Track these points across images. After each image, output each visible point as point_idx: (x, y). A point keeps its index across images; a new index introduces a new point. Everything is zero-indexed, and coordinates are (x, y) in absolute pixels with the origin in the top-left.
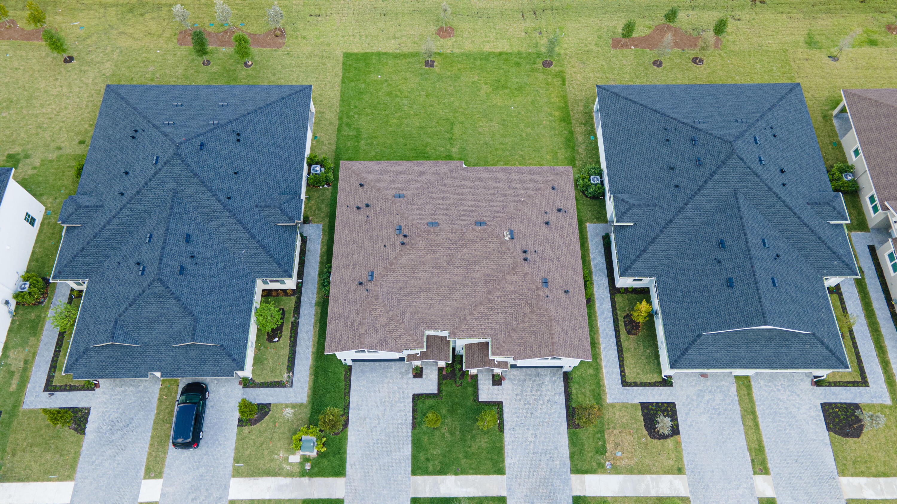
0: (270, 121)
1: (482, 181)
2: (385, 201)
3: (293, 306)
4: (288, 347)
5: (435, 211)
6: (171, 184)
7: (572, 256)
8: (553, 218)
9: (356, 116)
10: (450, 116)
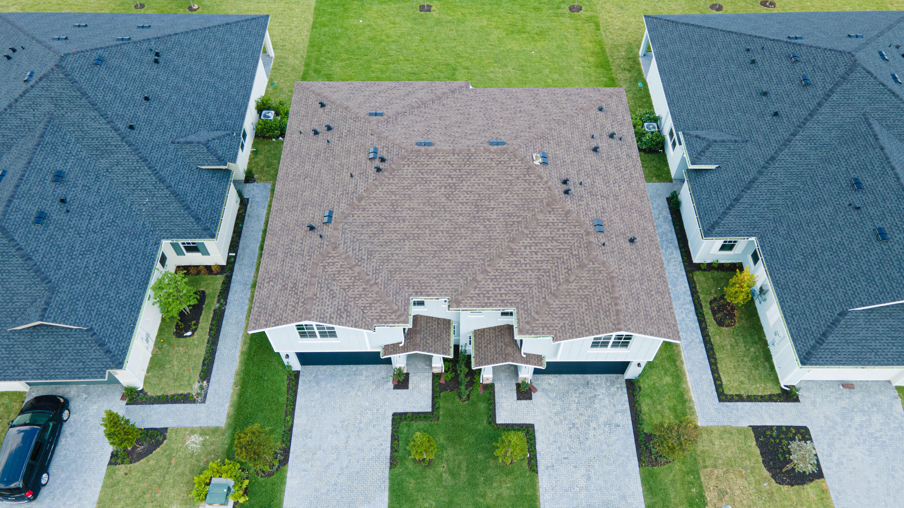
0: (206, 47)
1: (497, 101)
2: (355, 121)
3: (220, 288)
4: (205, 345)
5: (429, 131)
6: (47, 107)
7: (635, 195)
8: (604, 144)
9: (329, 62)
10: (452, 61)
